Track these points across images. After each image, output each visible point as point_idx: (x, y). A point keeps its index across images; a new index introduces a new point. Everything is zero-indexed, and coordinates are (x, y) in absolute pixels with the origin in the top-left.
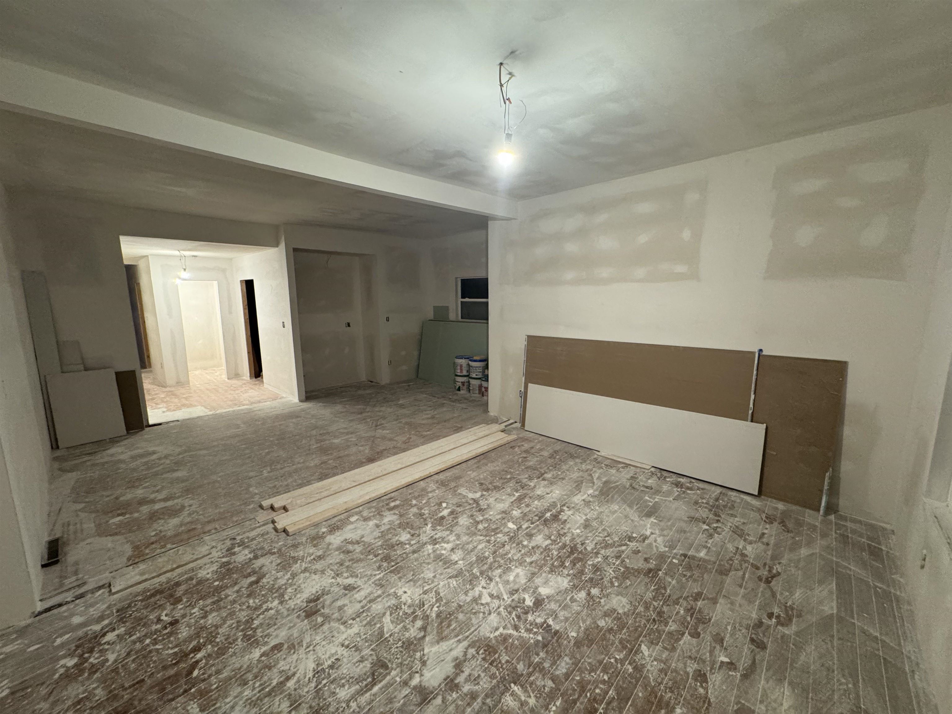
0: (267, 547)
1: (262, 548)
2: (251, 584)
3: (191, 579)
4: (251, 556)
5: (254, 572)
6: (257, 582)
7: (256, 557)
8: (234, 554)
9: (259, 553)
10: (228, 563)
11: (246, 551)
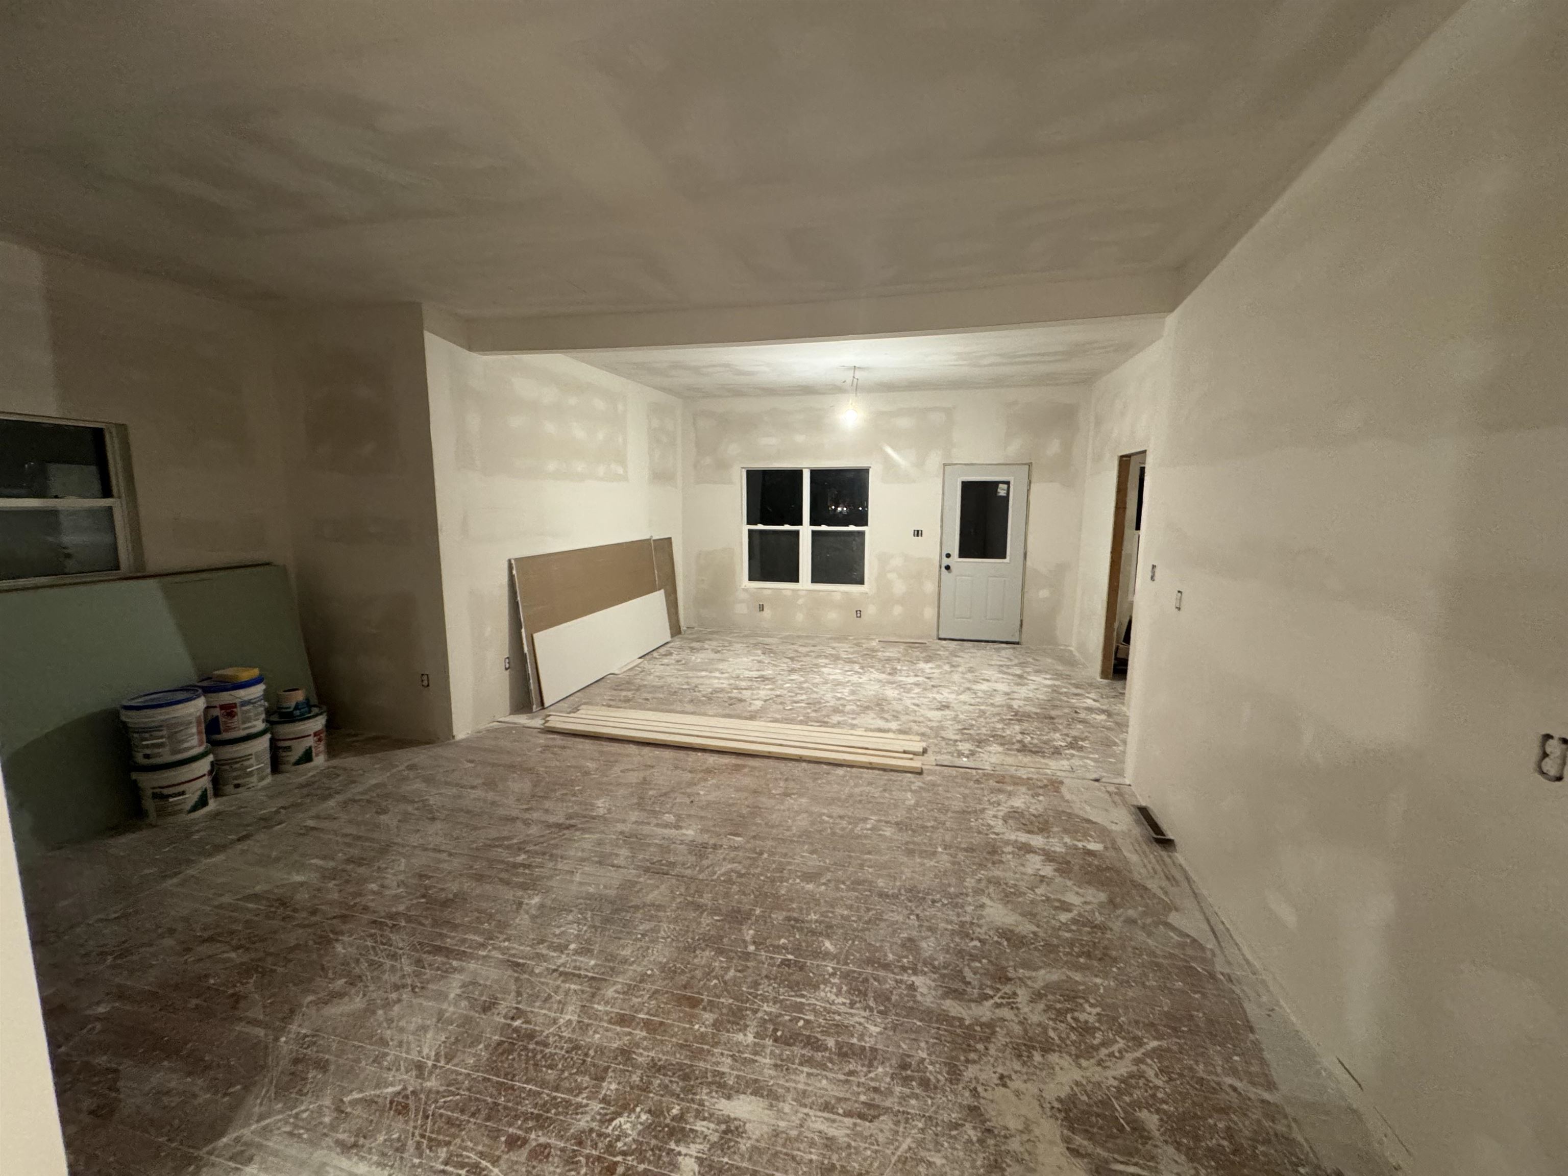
0: (943, 743)
1: (947, 744)
2: (968, 729)
3: (1008, 749)
4: (959, 743)
5: (963, 734)
6: (965, 729)
7: (956, 741)
8: (970, 750)
9: (951, 742)
10: (978, 746)
11: (960, 748)
